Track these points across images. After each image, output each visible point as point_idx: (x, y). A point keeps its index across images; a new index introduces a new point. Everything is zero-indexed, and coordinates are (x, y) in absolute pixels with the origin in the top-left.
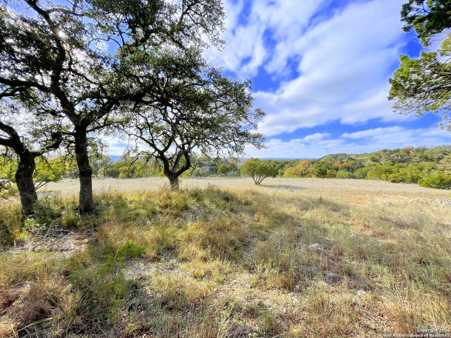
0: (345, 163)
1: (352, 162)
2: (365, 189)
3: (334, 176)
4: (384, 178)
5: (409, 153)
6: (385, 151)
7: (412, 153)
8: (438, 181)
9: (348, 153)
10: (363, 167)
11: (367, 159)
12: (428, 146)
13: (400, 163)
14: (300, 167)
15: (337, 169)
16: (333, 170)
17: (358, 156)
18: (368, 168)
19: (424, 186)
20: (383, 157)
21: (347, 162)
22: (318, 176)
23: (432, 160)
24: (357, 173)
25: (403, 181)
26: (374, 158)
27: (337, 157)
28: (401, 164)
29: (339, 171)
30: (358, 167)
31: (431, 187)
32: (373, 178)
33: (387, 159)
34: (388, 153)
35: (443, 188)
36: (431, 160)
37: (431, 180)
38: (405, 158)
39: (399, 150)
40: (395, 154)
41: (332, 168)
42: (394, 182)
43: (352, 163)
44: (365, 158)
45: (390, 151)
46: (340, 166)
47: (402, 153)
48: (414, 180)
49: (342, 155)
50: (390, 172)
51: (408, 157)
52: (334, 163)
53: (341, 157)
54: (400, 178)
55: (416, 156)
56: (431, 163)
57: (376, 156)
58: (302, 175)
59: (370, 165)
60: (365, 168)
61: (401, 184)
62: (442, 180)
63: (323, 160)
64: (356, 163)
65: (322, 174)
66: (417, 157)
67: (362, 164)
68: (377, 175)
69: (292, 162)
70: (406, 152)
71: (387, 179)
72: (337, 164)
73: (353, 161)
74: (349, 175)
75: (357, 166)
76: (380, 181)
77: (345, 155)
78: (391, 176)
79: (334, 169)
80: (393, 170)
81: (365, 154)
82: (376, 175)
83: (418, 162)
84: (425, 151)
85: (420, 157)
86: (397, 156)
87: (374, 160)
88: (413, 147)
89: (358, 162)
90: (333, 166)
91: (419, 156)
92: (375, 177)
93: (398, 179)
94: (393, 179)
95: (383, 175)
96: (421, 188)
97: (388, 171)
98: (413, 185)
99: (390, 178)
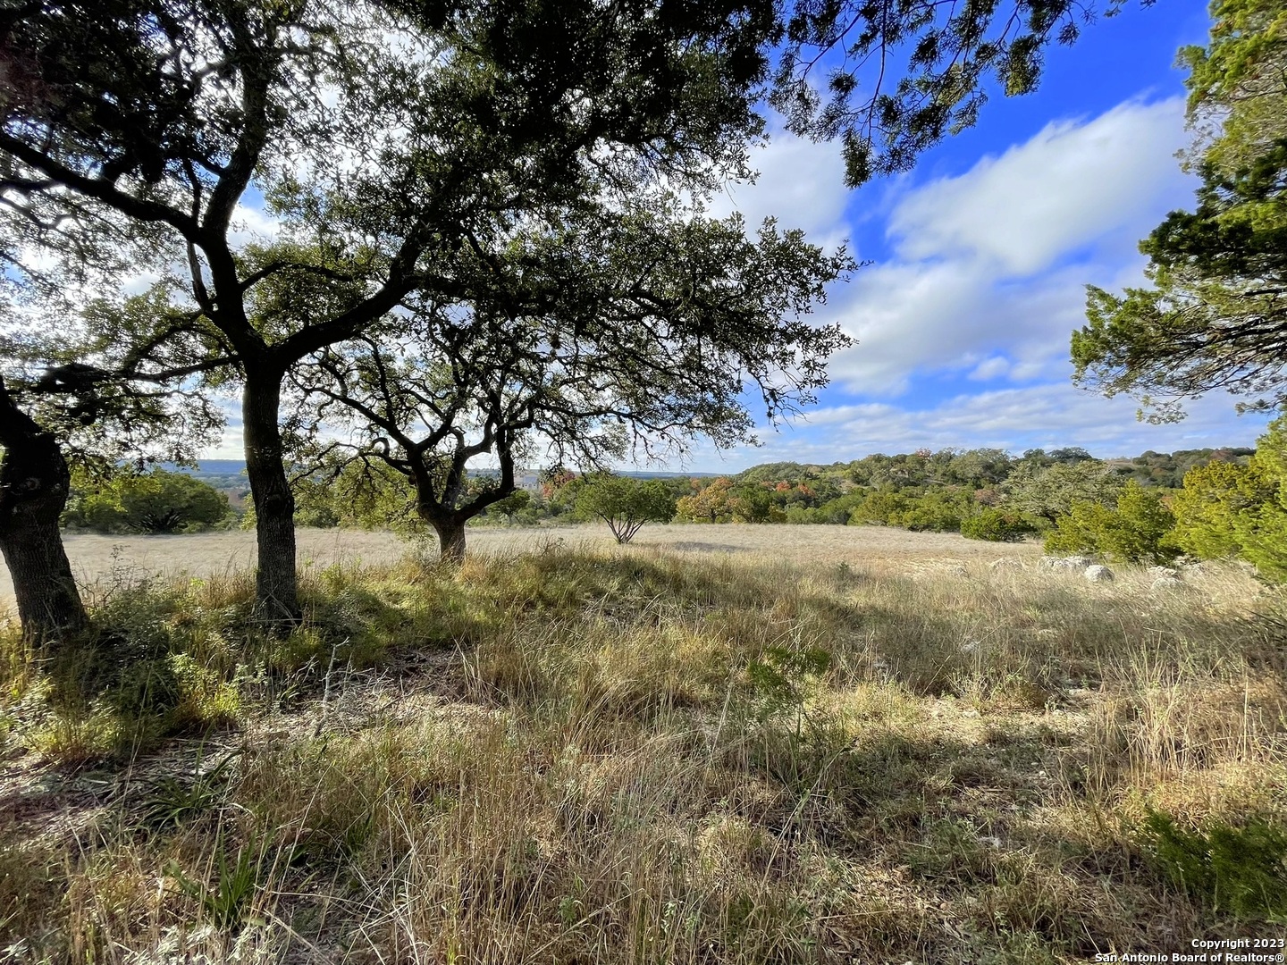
0: (800, 487)
1: (814, 484)
3: (782, 519)
4: (895, 522)
5: (922, 464)
6: (878, 459)
7: (928, 466)
8: (996, 526)
9: (801, 462)
10: (838, 495)
11: (844, 477)
12: (956, 449)
13: (908, 487)
14: (709, 497)
15: (782, 502)
16: (773, 503)
17: (823, 469)
18: (850, 498)
19: (971, 537)
20: (875, 473)
21: (804, 485)
22: (748, 520)
23: (964, 482)
24: (827, 511)
25: (928, 527)
26: (858, 475)
27: (778, 470)
28: (911, 489)
29: (786, 507)
30: (828, 497)
31: (985, 538)
32: (871, 522)
33: (884, 477)
34: (884, 463)
35: (1005, 540)
36: (963, 480)
37: (984, 523)
38: (917, 476)
39: (905, 456)
40: (899, 466)
41: (775, 500)
42: (912, 529)
43: (815, 487)
44: (839, 474)
45: (888, 459)
46: (790, 494)
47: (911, 465)
48: (951, 525)
49: (788, 466)
50: (903, 508)
51: (922, 474)
52: (775, 487)
53: (786, 471)
54: (924, 522)
55: (936, 471)
56: (962, 488)
57: (861, 471)
58: (714, 516)
59: (852, 492)
60: (842, 498)
61: (925, 534)
62: (1003, 522)
63: (749, 479)
64: (824, 488)
65: (760, 513)
66: (939, 475)
67: (835, 489)
68: (877, 515)
69: (675, 483)
70: (918, 462)
71: (900, 525)
72: (781, 489)
73: (817, 482)
74: (814, 515)
75: (825, 494)
76: (885, 528)
77: (795, 467)
78: (908, 515)
79: (777, 503)
80: (907, 502)
81: (836, 464)
82: (875, 515)
83: (941, 485)
84: (952, 461)
85: (944, 475)
86: (903, 472)
87: (858, 479)
88: (930, 452)
89: (826, 485)
90: (773, 495)
91: (942, 472)
92: (874, 519)
93: (922, 522)
94: (910, 523)
95: (891, 512)
96: (968, 540)
97: (901, 506)
98: (951, 535)
99: (906, 521)
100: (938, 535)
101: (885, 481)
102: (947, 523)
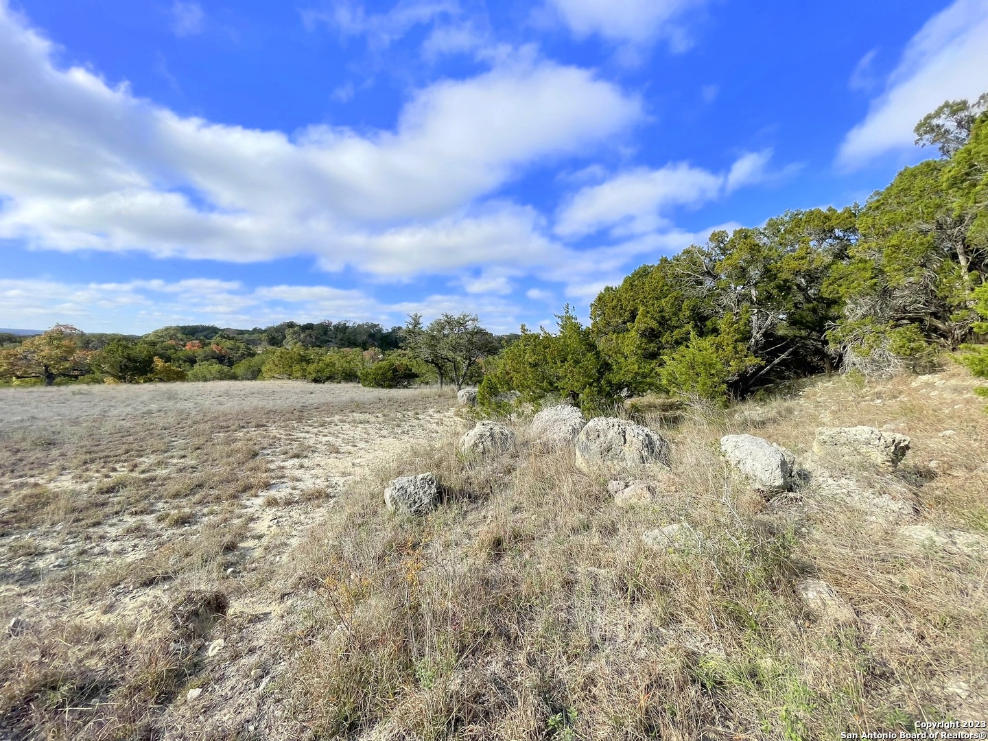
0: (213, 346)
1: (229, 344)
2: (261, 404)
3: (181, 377)
4: (299, 374)
5: (325, 332)
6: (291, 325)
7: (330, 333)
8: (390, 374)
9: (222, 326)
10: (253, 355)
11: (261, 340)
12: (350, 322)
13: (315, 348)
14: (39, 349)
15: (192, 361)
16: (181, 362)
17: (241, 332)
18: (263, 357)
19: (369, 385)
20: (288, 337)
21: (218, 345)
24: (240, 369)
25: (331, 378)
26: (273, 338)
27: (195, 332)
28: (318, 349)
29: (196, 366)
30: (243, 356)
31: (383, 387)
32: (276, 376)
33: (295, 340)
34: (296, 329)
36: (354, 344)
37: (379, 372)
38: (322, 340)
39: (313, 325)
40: (308, 332)
41: (179, 359)
42: (316, 381)
43: (229, 346)
44: (256, 337)
45: (300, 326)
46: (200, 353)
47: (317, 331)
48: (350, 376)
49: (206, 329)
50: (308, 361)
51: (326, 339)
52: (184, 346)
53: (204, 333)
54: (326, 374)
55: (337, 337)
56: (355, 350)
57: (276, 335)
58: (50, 376)
59: (266, 352)
60: (256, 357)
61: (327, 385)
62: (395, 370)
64: (239, 347)
65: (137, 371)
66: (338, 340)
67: (250, 349)
68: (283, 368)
70: (322, 329)
71: (304, 377)
72: (191, 348)
73: (232, 342)
75: (239, 353)
76: (290, 381)
78: (311, 368)
79: (185, 361)
80: (312, 357)
81: (255, 329)
82: (281, 369)
83: (339, 348)
84: (347, 330)
85: (342, 340)
86: (311, 337)
87: (273, 341)
88: (331, 323)
89: (242, 345)
90: (180, 354)
91: (340, 338)
92: (280, 374)
93: (325, 374)
94: (314, 375)
95: (296, 367)
96: (367, 389)
97: (305, 359)
98: (351, 385)
99: (310, 373)
100: (339, 385)
101: (296, 343)
102: (346, 374)
